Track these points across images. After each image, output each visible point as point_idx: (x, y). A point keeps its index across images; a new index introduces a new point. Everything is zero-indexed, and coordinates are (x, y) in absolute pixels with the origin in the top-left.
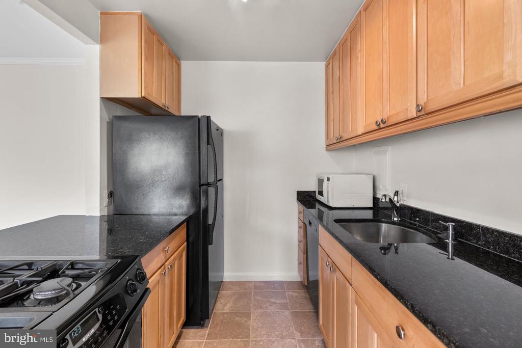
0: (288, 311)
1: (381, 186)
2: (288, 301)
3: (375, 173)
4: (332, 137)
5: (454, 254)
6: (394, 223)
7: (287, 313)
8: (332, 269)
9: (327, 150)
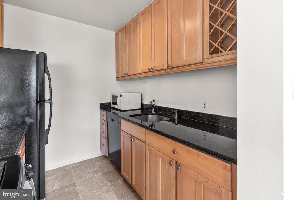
0: (99, 173)
1: (145, 98)
2: (98, 168)
3: (142, 92)
5: (178, 123)
6: (153, 114)
7: (99, 174)
8: (132, 140)
9: (116, 80)
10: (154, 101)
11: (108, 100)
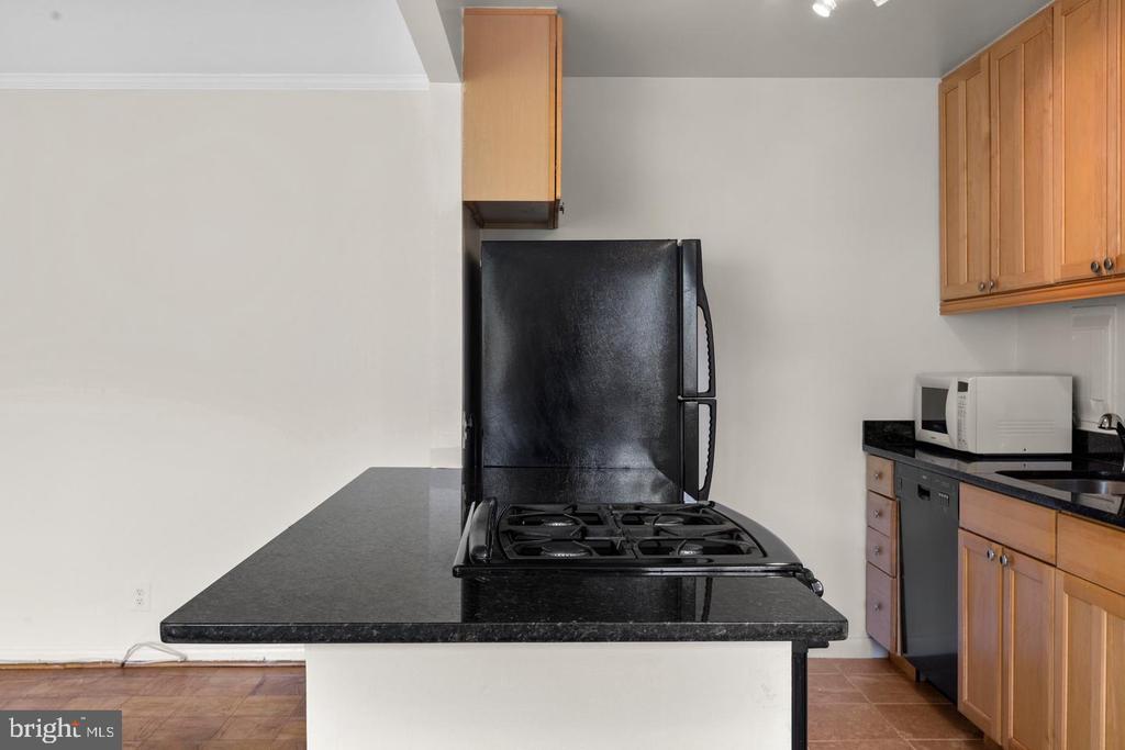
1: (1092, 403)
2: (859, 690)
3: (1077, 373)
4: (963, 279)
8: (1005, 560)
9: (943, 312)
11: (904, 407)
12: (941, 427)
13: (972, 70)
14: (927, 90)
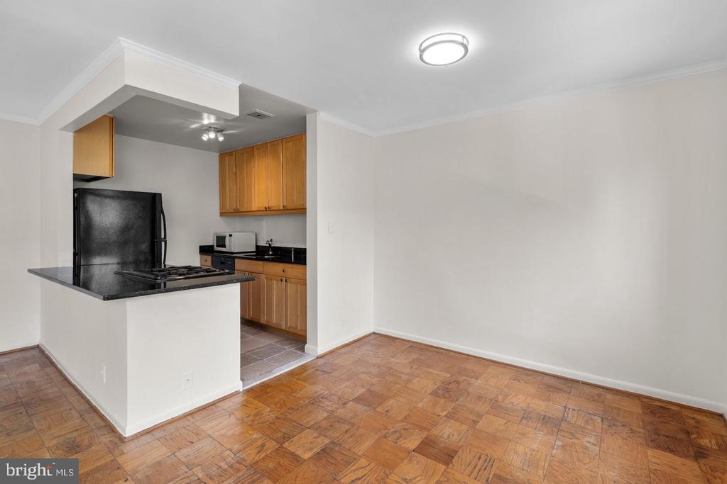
1: (260, 238)
3: (256, 231)
4: (227, 208)
9: (221, 216)
10: (271, 240)
11: (211, 241)
12: (224, 246)
13: (230, 154)
14: (218, 154)
